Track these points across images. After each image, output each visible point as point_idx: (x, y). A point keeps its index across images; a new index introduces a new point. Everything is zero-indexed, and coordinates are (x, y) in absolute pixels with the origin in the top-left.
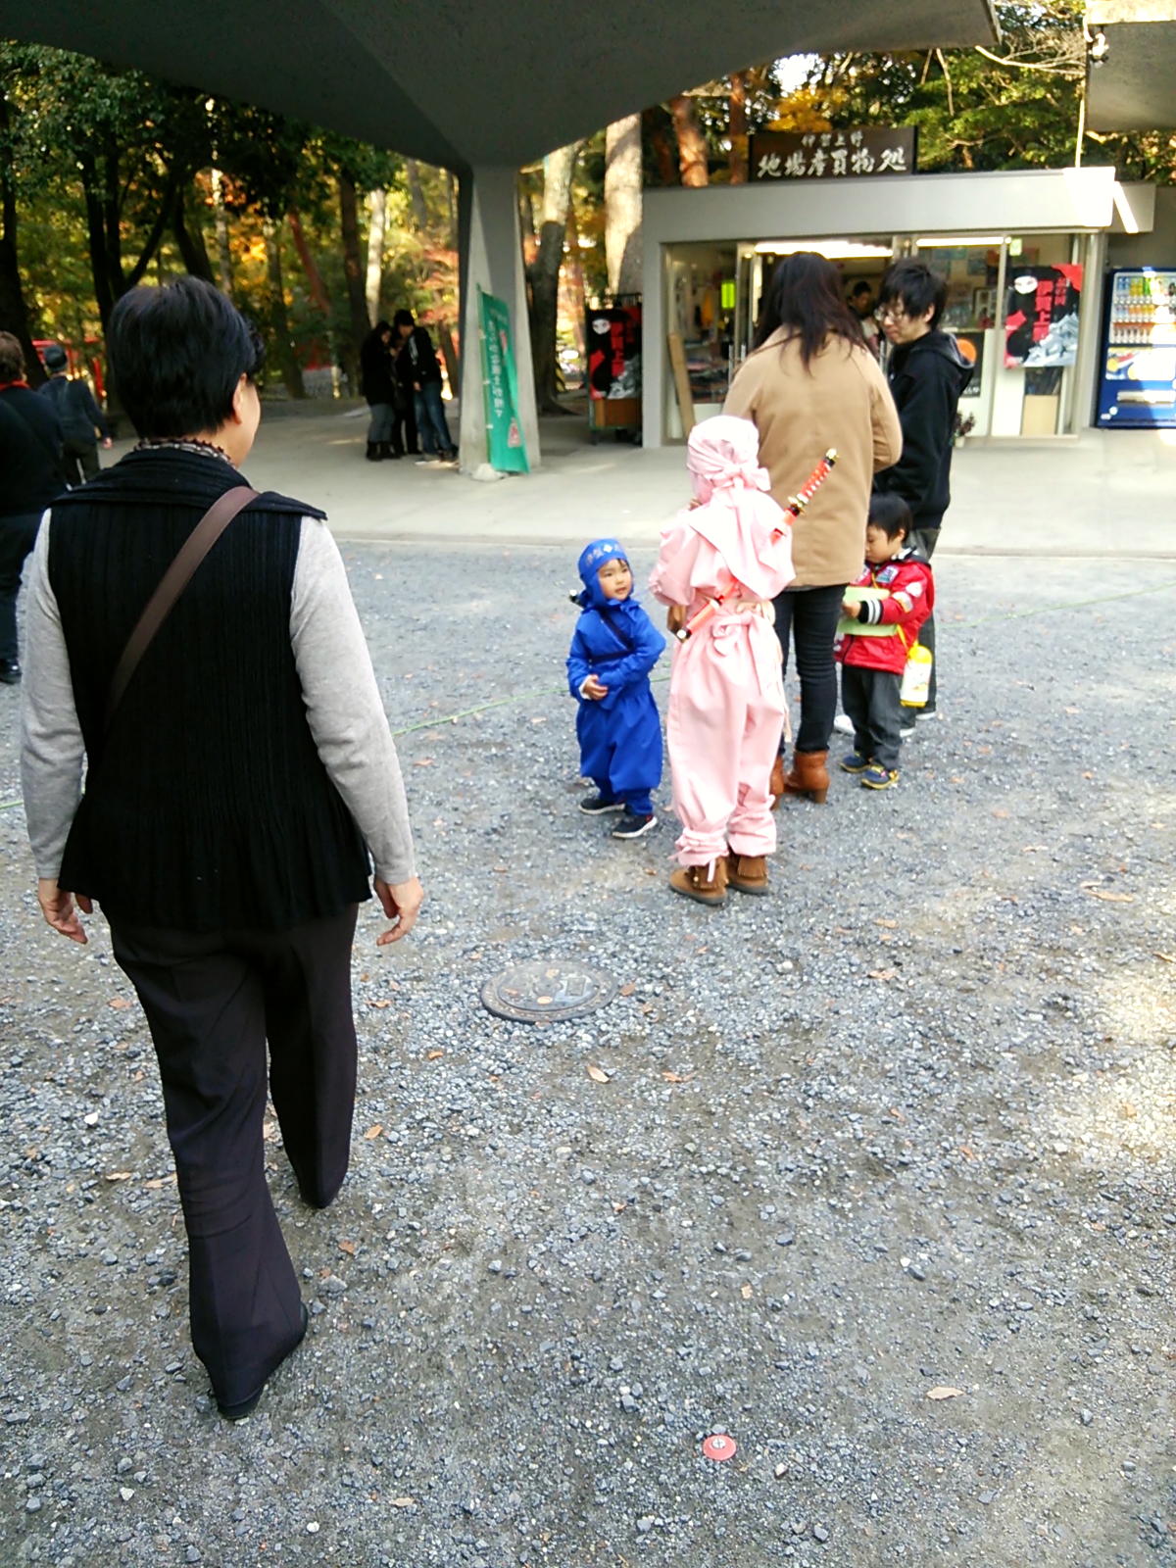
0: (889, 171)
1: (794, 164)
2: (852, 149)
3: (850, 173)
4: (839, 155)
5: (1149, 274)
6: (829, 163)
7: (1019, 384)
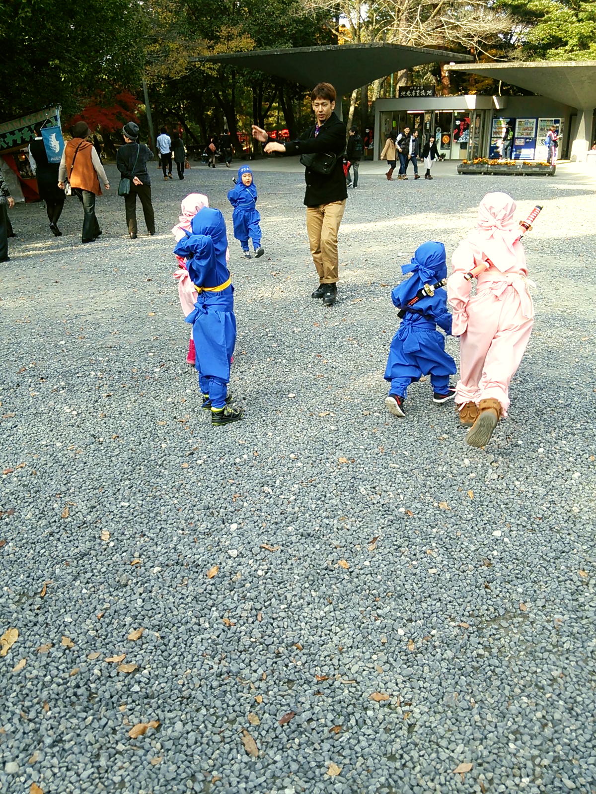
0: (429, 96)
1: (408, 93)
2: (421, 90)
3: (420, 96)
4: (418, 91)
5: (501, 119)
6: (416, 93)
7: (459, 147)
